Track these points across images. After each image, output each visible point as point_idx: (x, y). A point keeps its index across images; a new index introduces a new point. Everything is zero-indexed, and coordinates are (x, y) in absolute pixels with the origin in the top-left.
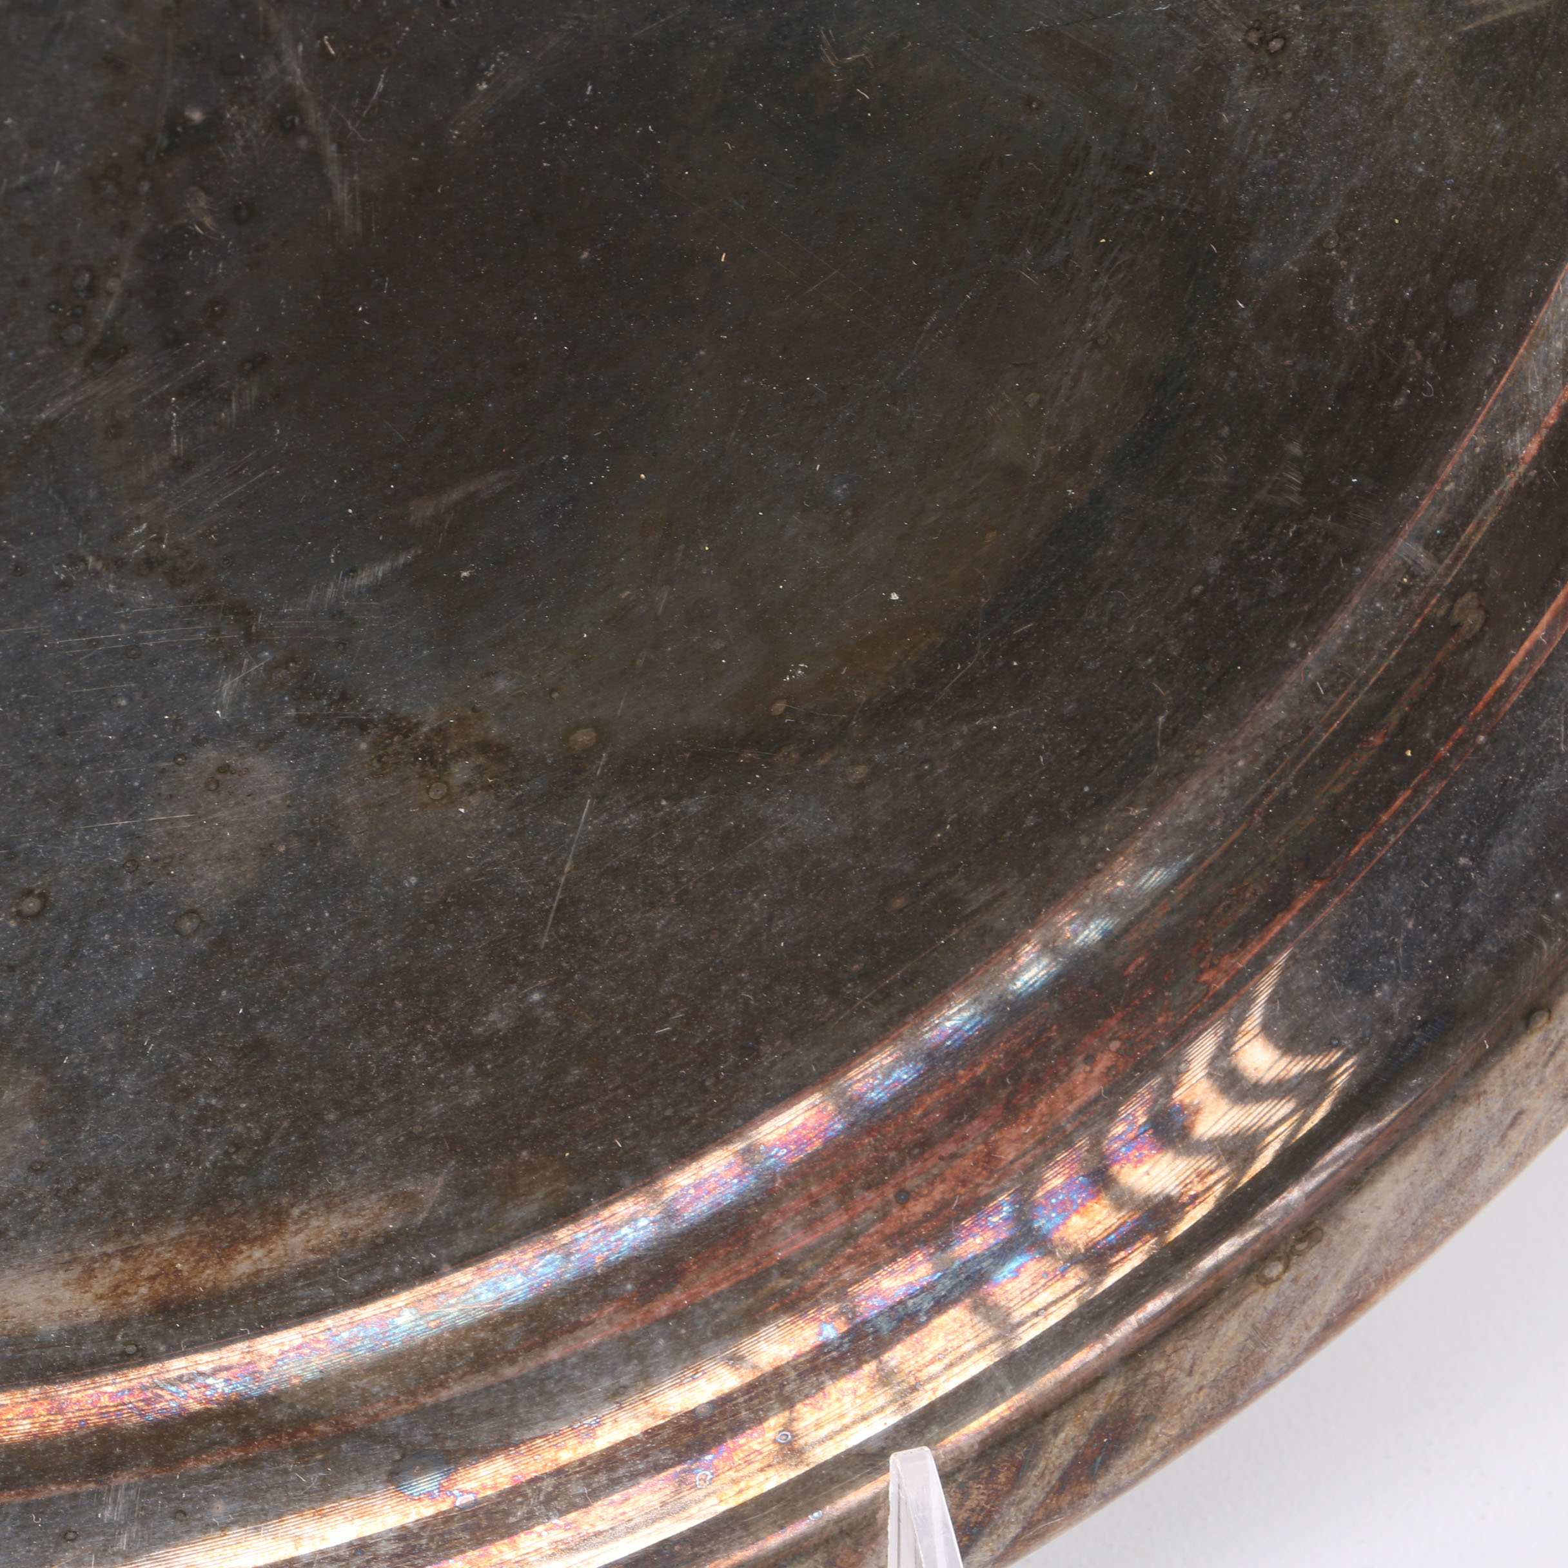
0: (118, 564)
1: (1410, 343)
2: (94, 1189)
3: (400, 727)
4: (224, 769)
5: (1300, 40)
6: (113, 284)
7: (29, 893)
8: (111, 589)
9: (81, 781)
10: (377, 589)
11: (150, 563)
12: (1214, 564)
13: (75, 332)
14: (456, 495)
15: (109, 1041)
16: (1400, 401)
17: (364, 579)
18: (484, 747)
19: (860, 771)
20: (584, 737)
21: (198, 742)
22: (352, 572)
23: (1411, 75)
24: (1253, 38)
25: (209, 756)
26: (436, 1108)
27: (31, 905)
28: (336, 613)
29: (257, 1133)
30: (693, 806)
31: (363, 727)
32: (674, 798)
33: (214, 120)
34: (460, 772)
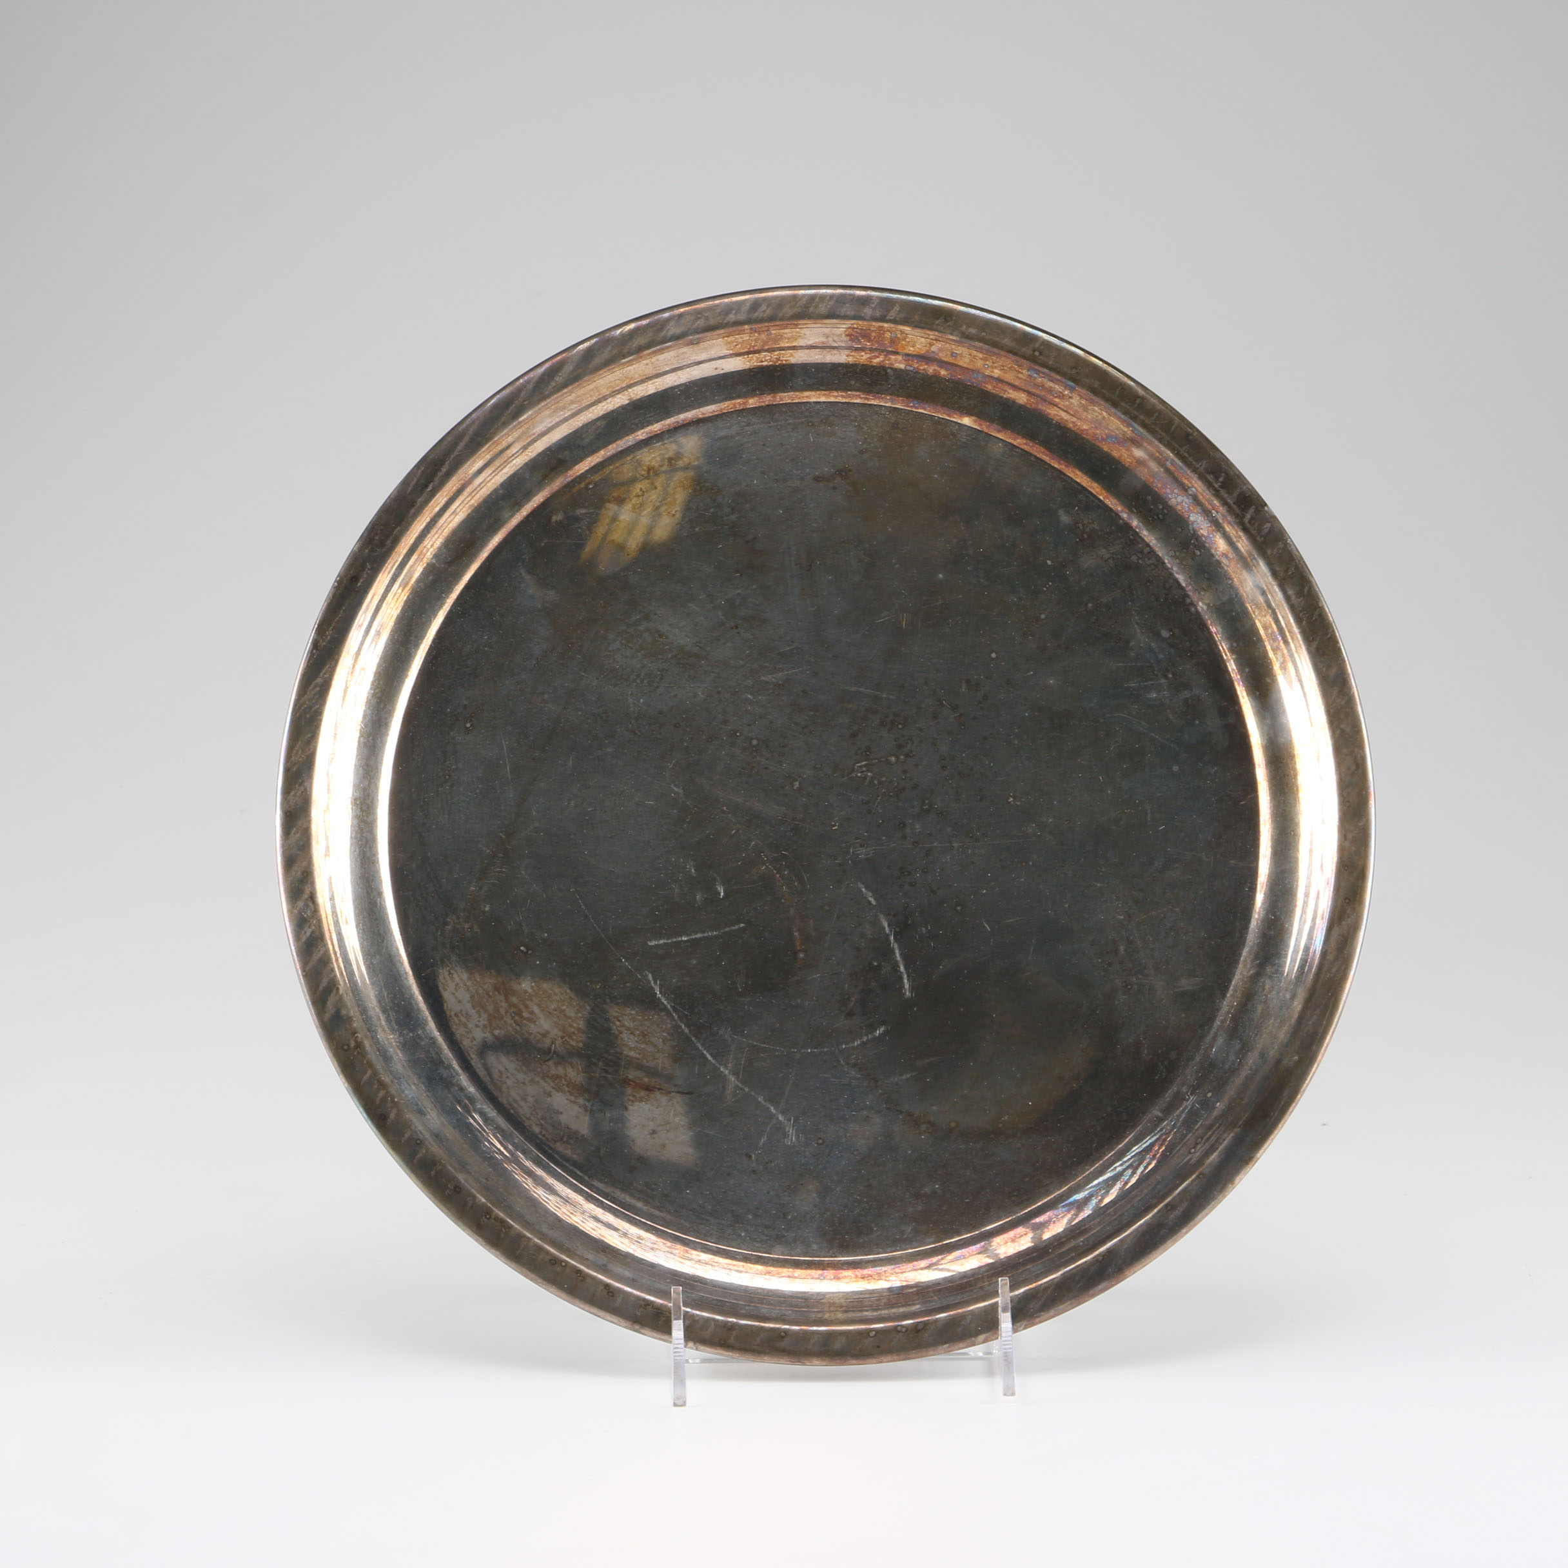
0: (848, 1064)
1: (1160, 1064)
2: (829, 1213)
3: (910, 1114)
4: (868, 1117)
5: (1135, 987)
6: (853, 999)
7: (820, 1138)
8: (846, 1070)
9: (835, 1114)
10: (907, 1080)
11: (855, 1065)
12: (1109, 1109)
13: (843, 1009)
14: (927, 1061)
15: (835, 1178)
16: (1157, 1078)
17: (904, 1077)
18: (930, 1122)
19: (1019, 1145)
20: (953, 1125)
21: (862, 1109)
22: (901, 1075)
23: (1162, 1000)
24: (1124, 984)
25: (865, 1113)
26: (911, 1209)
27: (820, 1141)
28: (897, 1084)
29: (868, 1207)
30: (978, 1146)
31: (901, 1112)
32: (974, 1143)
33: (879, 966)
34: (923, 1127)
